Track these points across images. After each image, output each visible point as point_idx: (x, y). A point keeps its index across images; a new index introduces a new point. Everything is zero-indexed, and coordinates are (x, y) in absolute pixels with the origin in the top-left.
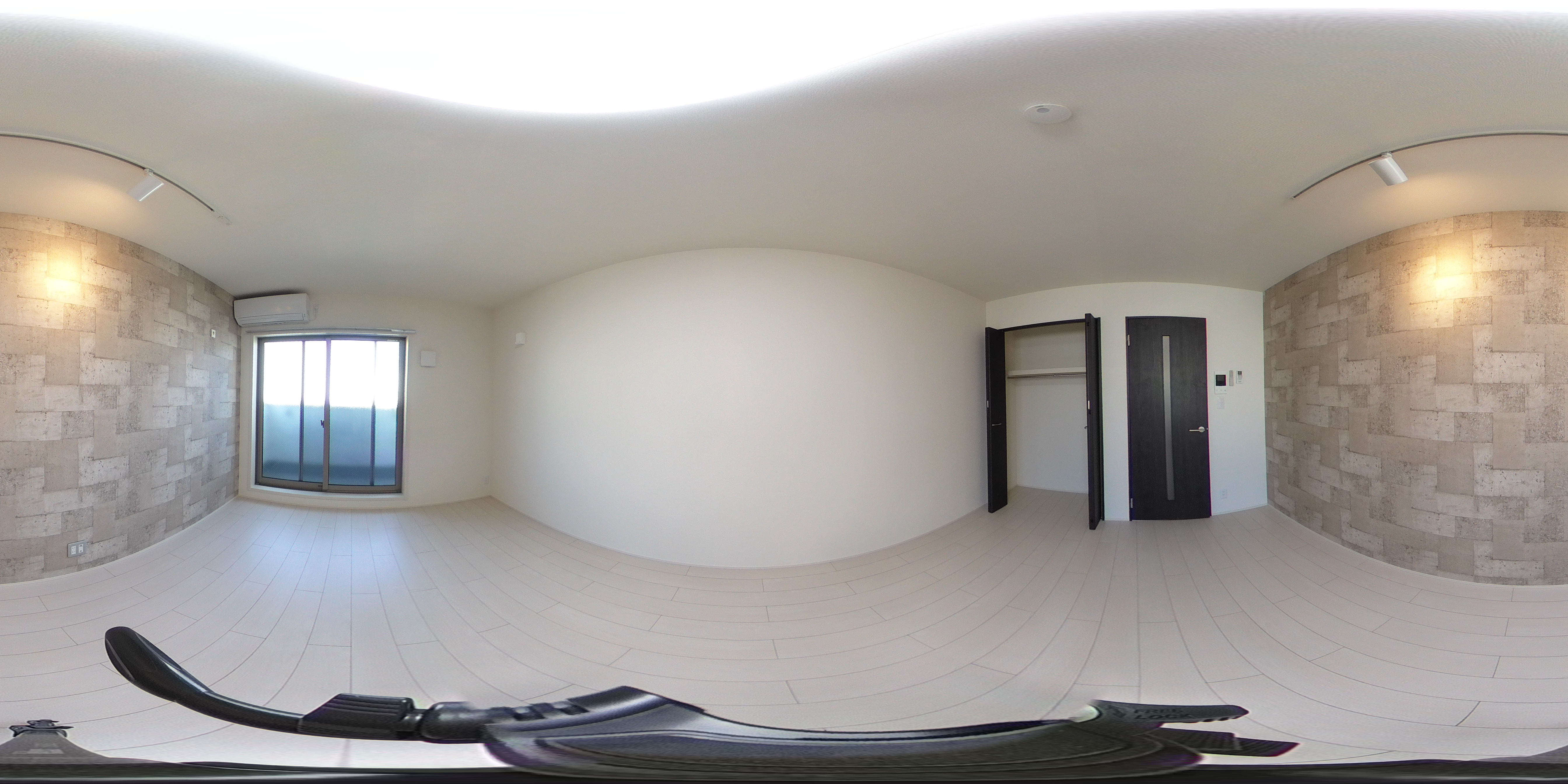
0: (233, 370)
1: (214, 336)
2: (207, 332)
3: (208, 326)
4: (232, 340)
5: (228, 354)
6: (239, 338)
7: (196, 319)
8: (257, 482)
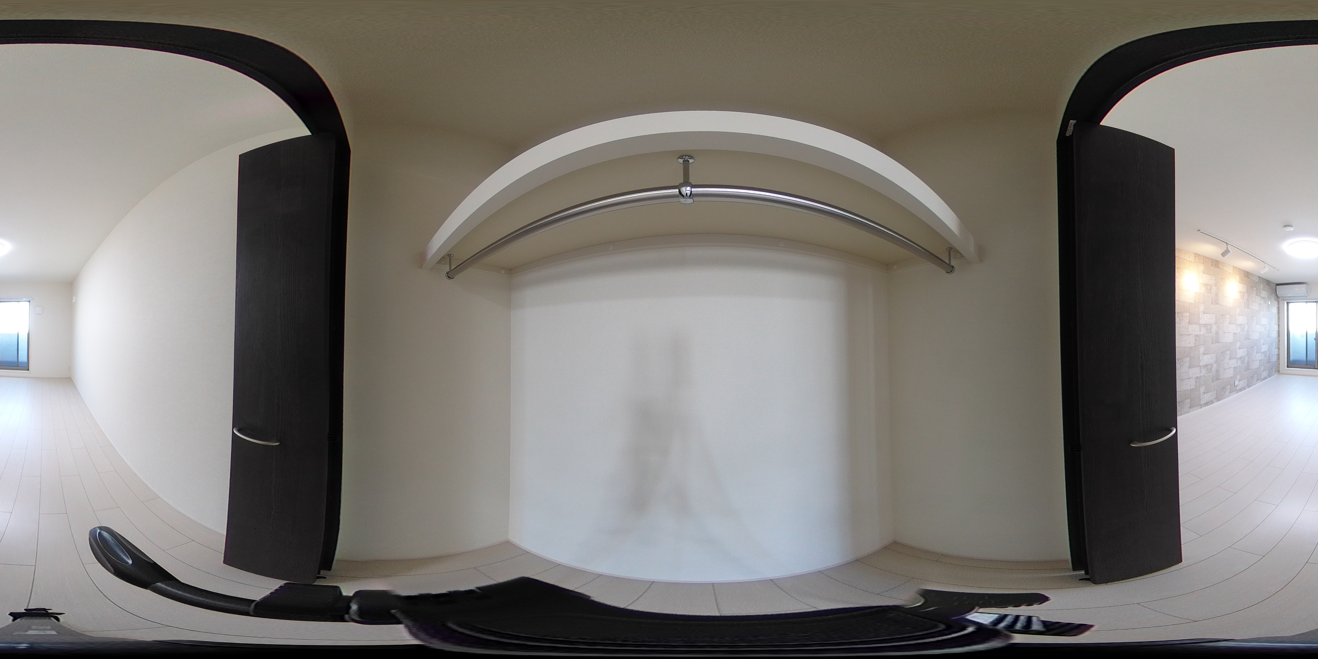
0: (1277, 317)
1: (1269, 304)
2: (1267, 303)
3: (1267, 299)
4: (1276, 303)
5: (1275, 310)
6: (1279, 302)
7: (1263, 298)
8: (1288, 367)
